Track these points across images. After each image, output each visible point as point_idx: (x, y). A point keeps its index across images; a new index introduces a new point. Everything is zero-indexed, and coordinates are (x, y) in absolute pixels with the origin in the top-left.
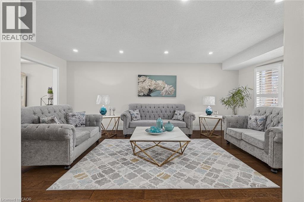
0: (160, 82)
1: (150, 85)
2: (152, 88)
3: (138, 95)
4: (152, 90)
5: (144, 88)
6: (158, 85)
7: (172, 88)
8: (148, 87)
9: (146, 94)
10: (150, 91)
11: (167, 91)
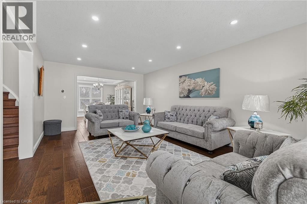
0: (199, 80)
1: (189, 85)
2: (191, 88)
3: (180, 96)
4: (191, 90)
5: (184, 89)
6: (197, 84)
7: (213, 86)
8: (188, 87)
9: (186, 96)
10: (190, 91)
11: (207, 90)
